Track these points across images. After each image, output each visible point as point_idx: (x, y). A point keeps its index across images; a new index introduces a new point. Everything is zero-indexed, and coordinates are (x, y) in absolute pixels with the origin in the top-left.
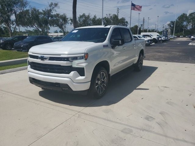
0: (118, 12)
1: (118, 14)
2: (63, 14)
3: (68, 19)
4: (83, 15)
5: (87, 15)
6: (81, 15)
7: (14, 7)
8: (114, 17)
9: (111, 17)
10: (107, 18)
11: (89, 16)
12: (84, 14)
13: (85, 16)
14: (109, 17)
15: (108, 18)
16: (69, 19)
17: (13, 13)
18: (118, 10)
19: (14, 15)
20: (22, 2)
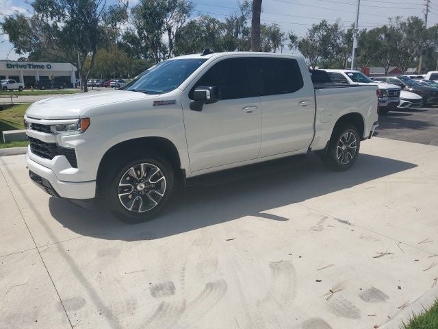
0: (428, 10)
1: (426, 16)
2: (271, 25)
3: (282, 35)
4: (322, 25)
5: (331, 23)
6: (318, 23)
7: (166, 16)
8: (410, 24)
9: (403, 24)
10: (389, 27)
11: (336, 26)
12: (324, 21)
13: (326, 25)
14: (397, 26)
15: (392, 29)
16: (285, 37)
17: (165, 30)
18: (427, 5)
19: (167, 32)
20: (182, 5)
